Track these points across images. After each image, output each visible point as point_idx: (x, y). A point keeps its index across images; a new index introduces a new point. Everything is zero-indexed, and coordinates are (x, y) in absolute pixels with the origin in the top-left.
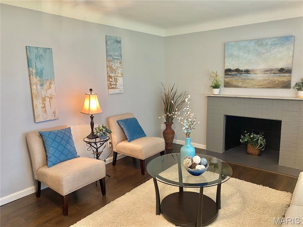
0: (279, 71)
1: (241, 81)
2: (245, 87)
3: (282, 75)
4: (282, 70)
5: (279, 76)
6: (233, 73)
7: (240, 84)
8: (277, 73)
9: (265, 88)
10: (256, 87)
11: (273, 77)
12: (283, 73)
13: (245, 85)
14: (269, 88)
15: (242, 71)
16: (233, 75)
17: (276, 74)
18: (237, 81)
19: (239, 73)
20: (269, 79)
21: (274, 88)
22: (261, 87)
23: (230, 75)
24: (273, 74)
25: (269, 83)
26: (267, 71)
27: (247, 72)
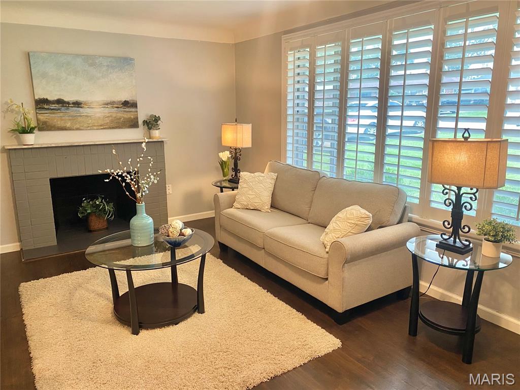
0: (122, 104)
1: (70, 120)
2: (77, 129)
3: (127, 110)
4: (126, 104)
5: (124, 111)
6: (53, 106)
7: (68, 125)
8: (121, 107)
9: (108, 128)
10: (95, 128)
11: (117, 113)
12: (128, 107)
13: (78, 126)
14: (113, 128)
15: (68, 103)
16: (53, 109)
17: (120, 109)
18: (62, 120)
19: (63, 106)
20: (111, 116)
21: (119, 128)
22: (102, 127)
23: (48, 109)
24: (116, 109)
25: (112, 121)
26: (107, 104)
27: (77, 104)
